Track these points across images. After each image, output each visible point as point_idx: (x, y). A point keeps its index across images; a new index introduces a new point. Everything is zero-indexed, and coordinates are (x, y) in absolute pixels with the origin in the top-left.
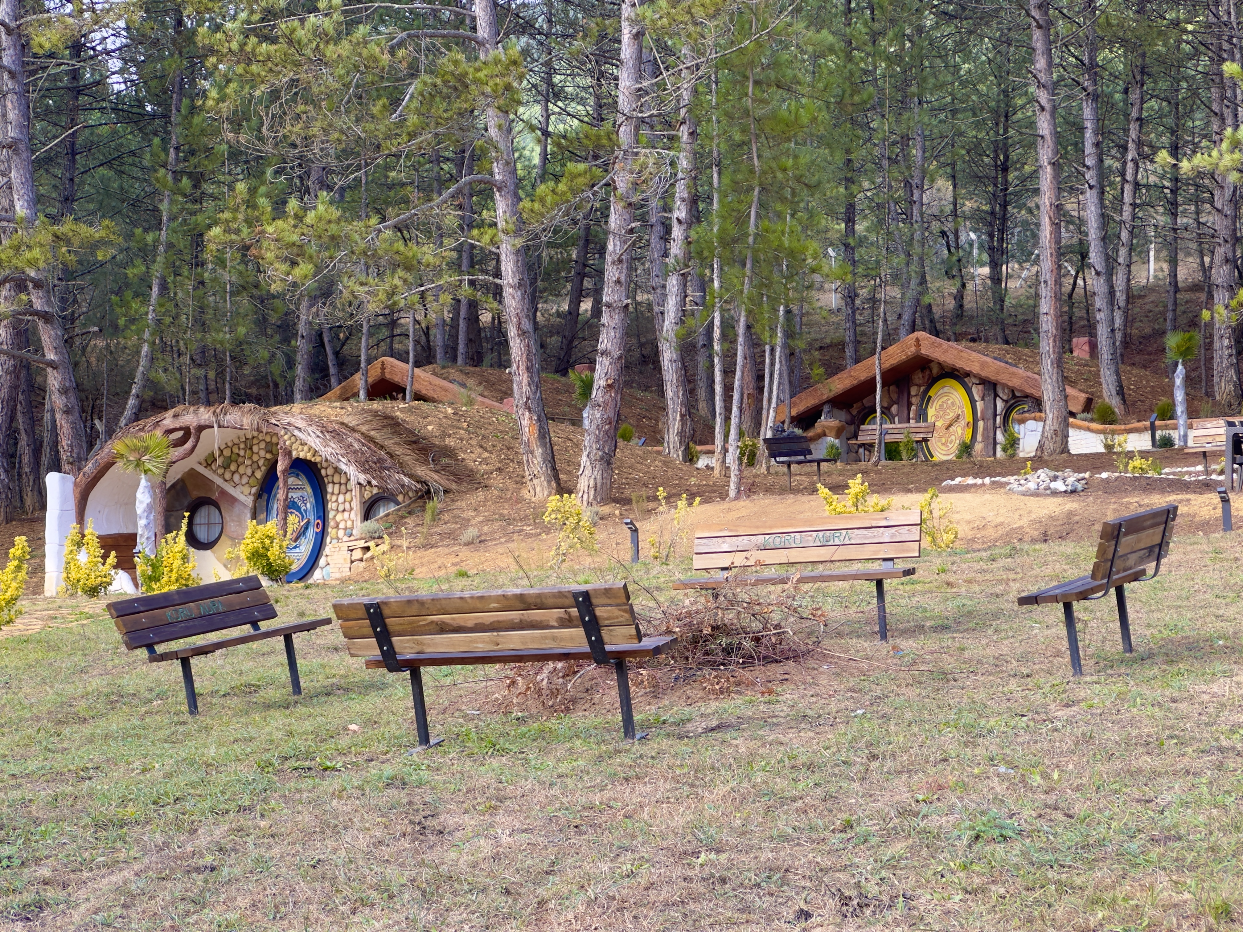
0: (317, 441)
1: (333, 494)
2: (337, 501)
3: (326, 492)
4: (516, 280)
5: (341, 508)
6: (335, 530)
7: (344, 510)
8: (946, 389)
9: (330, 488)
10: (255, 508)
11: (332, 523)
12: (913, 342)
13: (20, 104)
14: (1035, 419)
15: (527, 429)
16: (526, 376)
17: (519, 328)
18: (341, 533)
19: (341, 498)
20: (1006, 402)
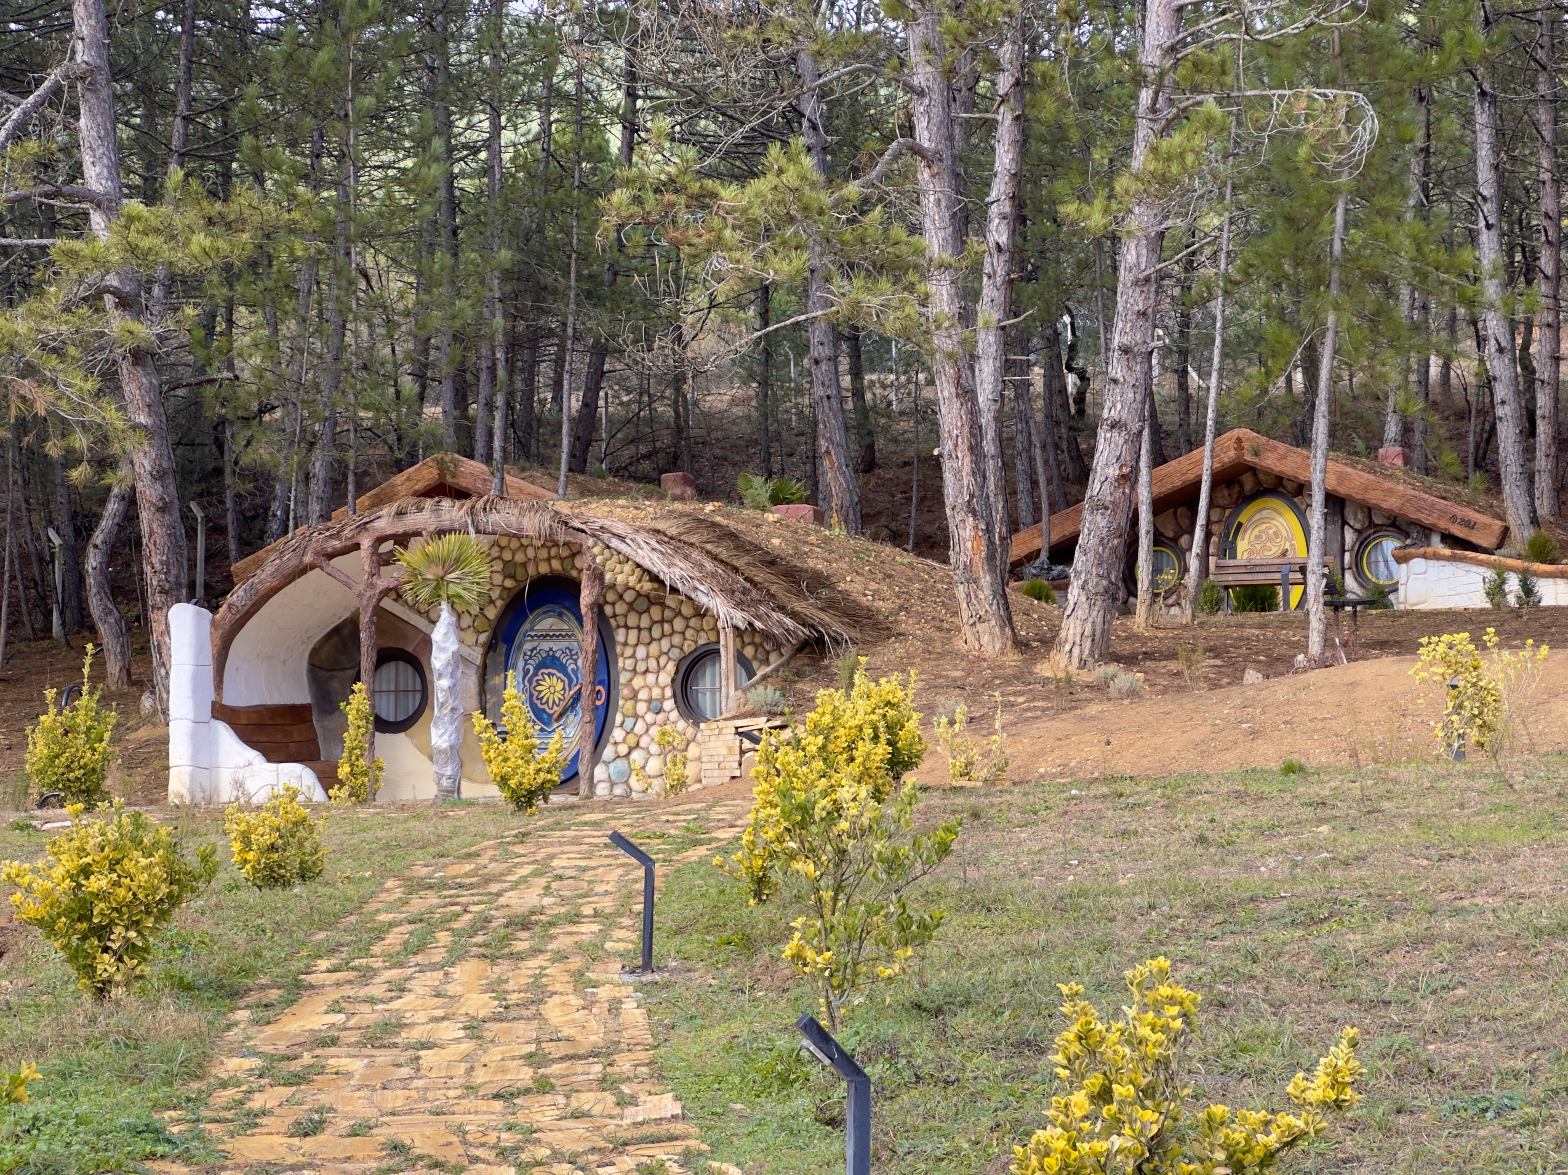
0: (655, 556)
1: (625, 644)
2: (633, 656)
3: (613, 642)
4: (955, 309)
5: (641, 667)
6: (629, 704)
7: (647, 671)
8: (1265, 513)
9: (620, 636)
10: (485, 666)
11: (625, 692)
12: (1232, 444)
13: (98, 10)
14: (1425, 556)
15: (969, 545)
16: (967, 460)
17: (958, 385)
18: (641, 707)
19: (641, 652)
20: (1359, 532)
